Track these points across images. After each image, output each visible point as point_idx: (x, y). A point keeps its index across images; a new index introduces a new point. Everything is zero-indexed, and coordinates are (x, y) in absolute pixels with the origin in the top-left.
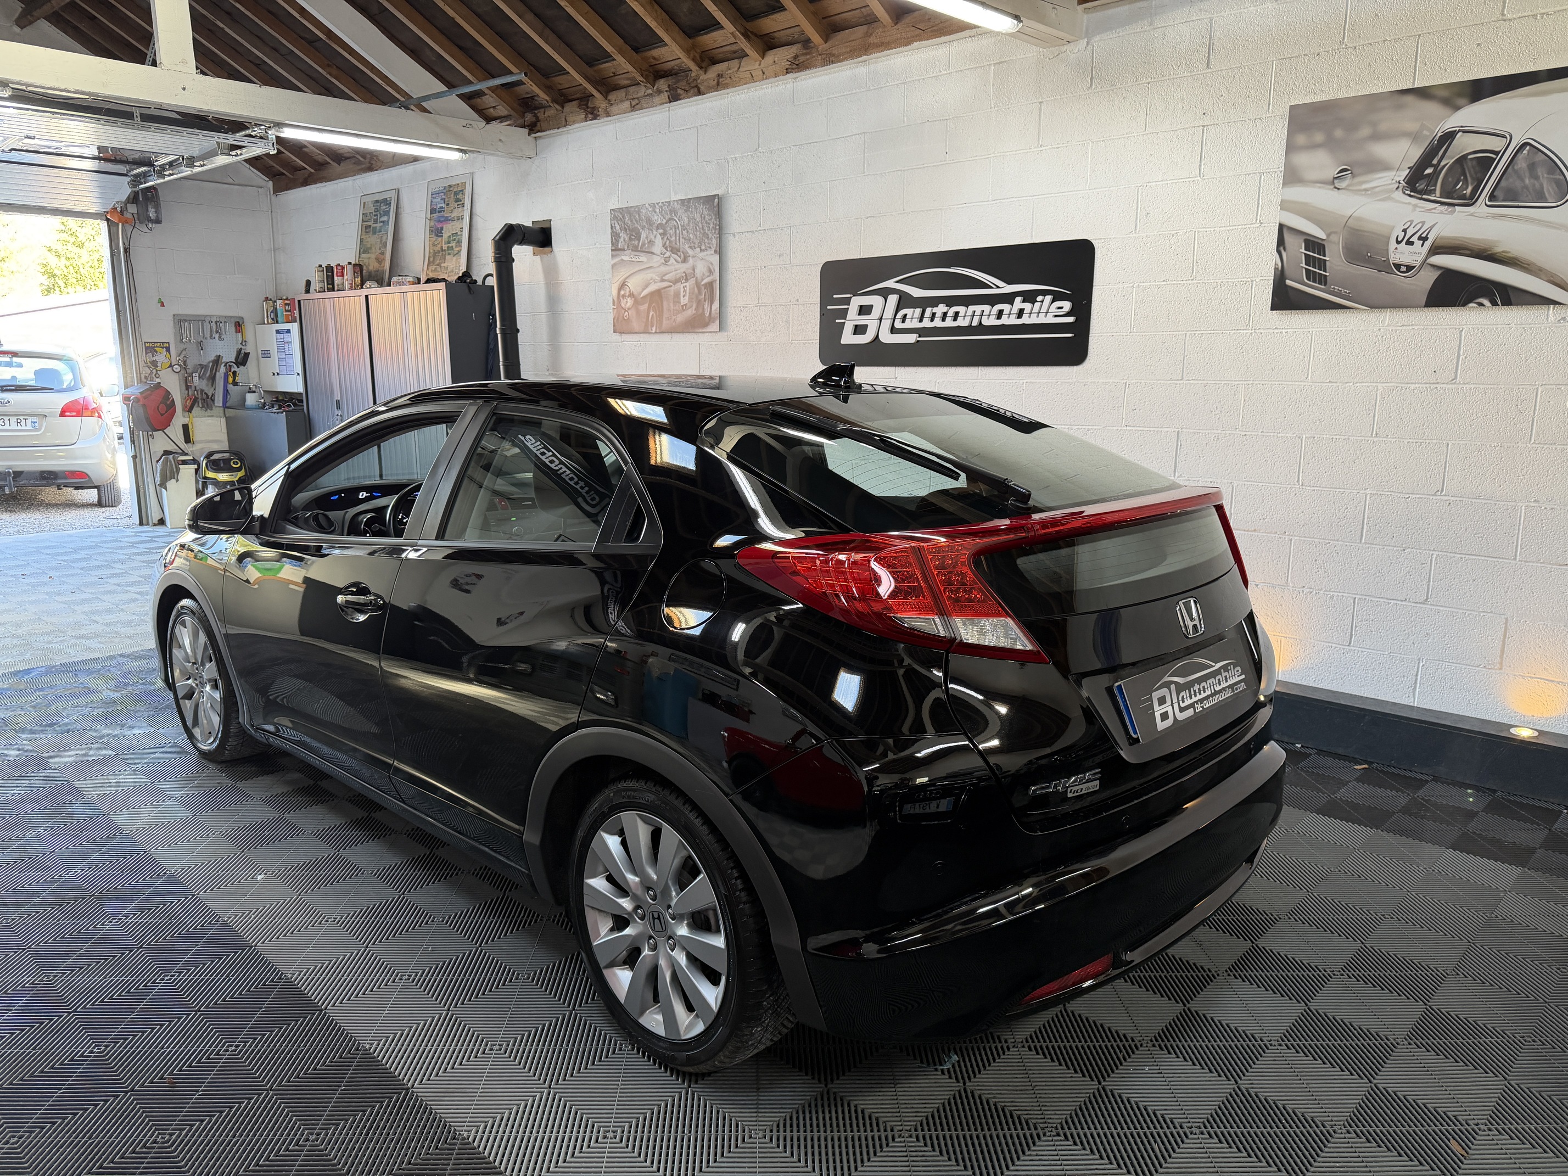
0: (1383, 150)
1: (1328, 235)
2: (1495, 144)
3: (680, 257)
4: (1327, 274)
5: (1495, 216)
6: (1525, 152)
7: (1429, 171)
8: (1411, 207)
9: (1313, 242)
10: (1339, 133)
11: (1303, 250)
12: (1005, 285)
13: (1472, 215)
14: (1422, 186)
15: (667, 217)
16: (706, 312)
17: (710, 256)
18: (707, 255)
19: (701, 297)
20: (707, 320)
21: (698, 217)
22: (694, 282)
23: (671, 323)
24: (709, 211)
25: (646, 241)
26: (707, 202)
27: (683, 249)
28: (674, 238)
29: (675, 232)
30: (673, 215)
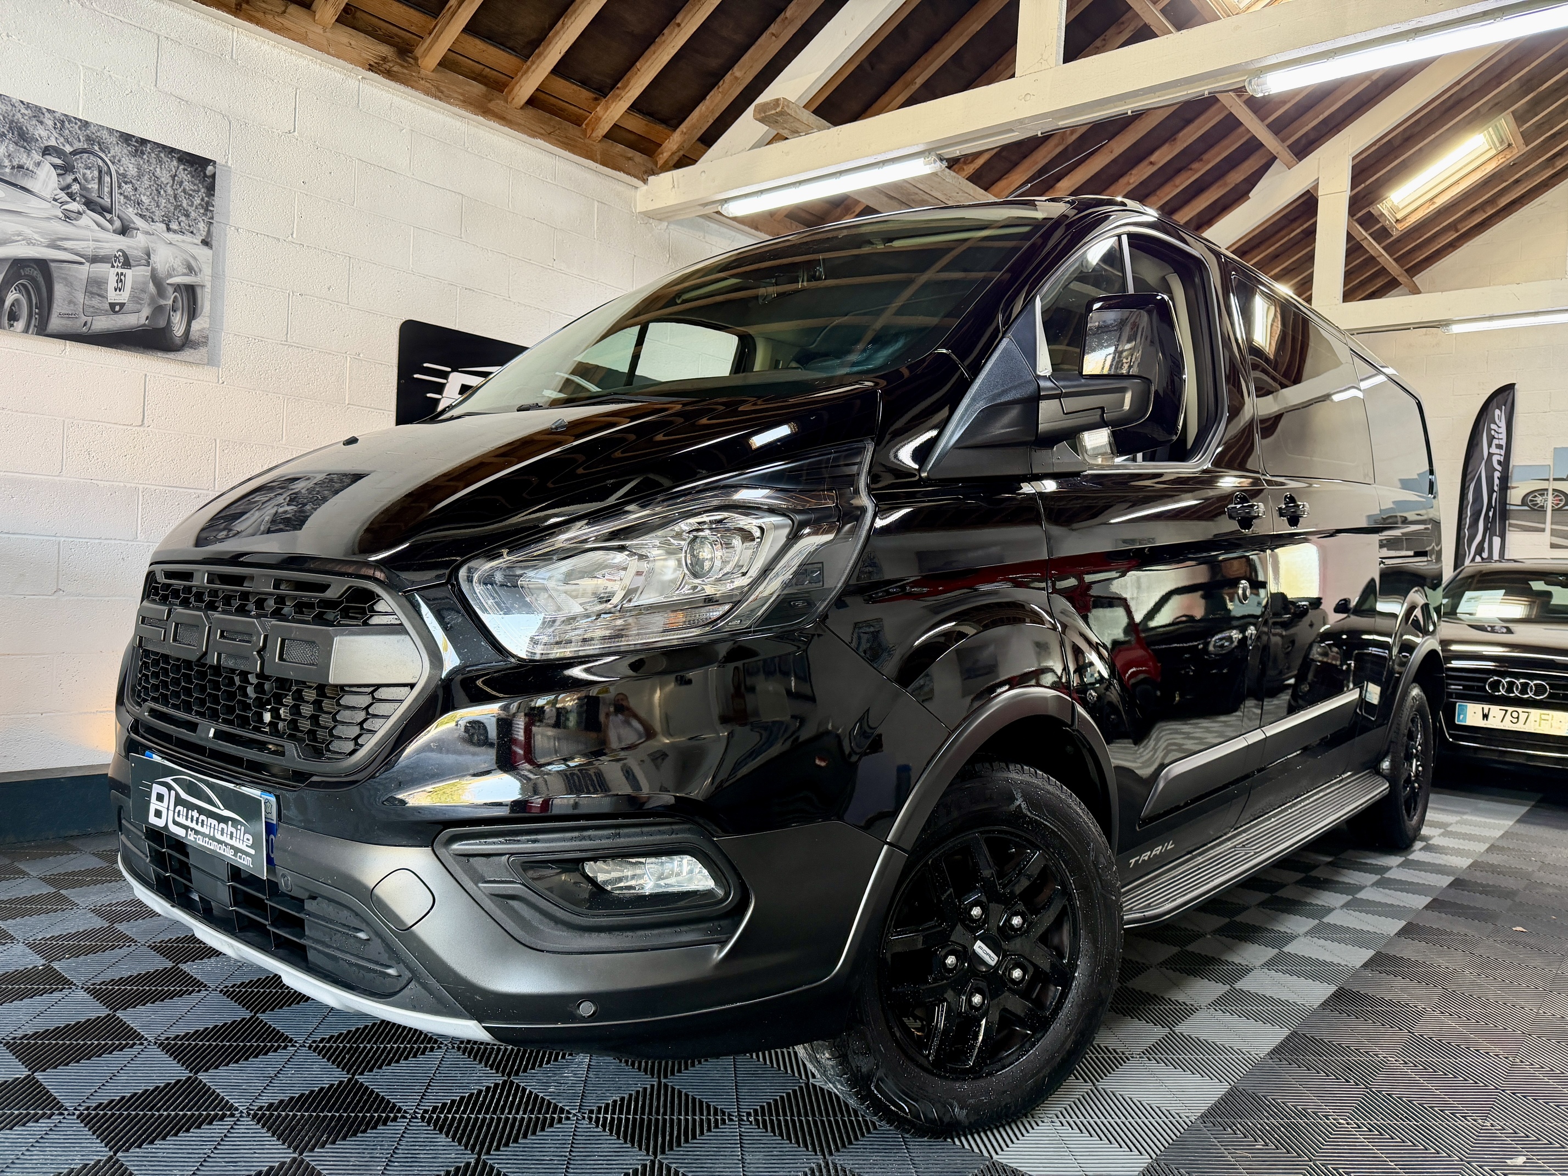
3: (111, 221)
15: (78, 145)
16: (175, 329)
17: (190, 245)
18: (183, 241)
19: (162, 302)
20: (178, 341)
21: (165, 178)
22: (149, 274)
23: (76, 326)
24: (193, 177)
25: (7, 163)
26: (188, 161)
27: (121, 214)
28: (96, 186)
29: (100, 178)
30: (96, 148)
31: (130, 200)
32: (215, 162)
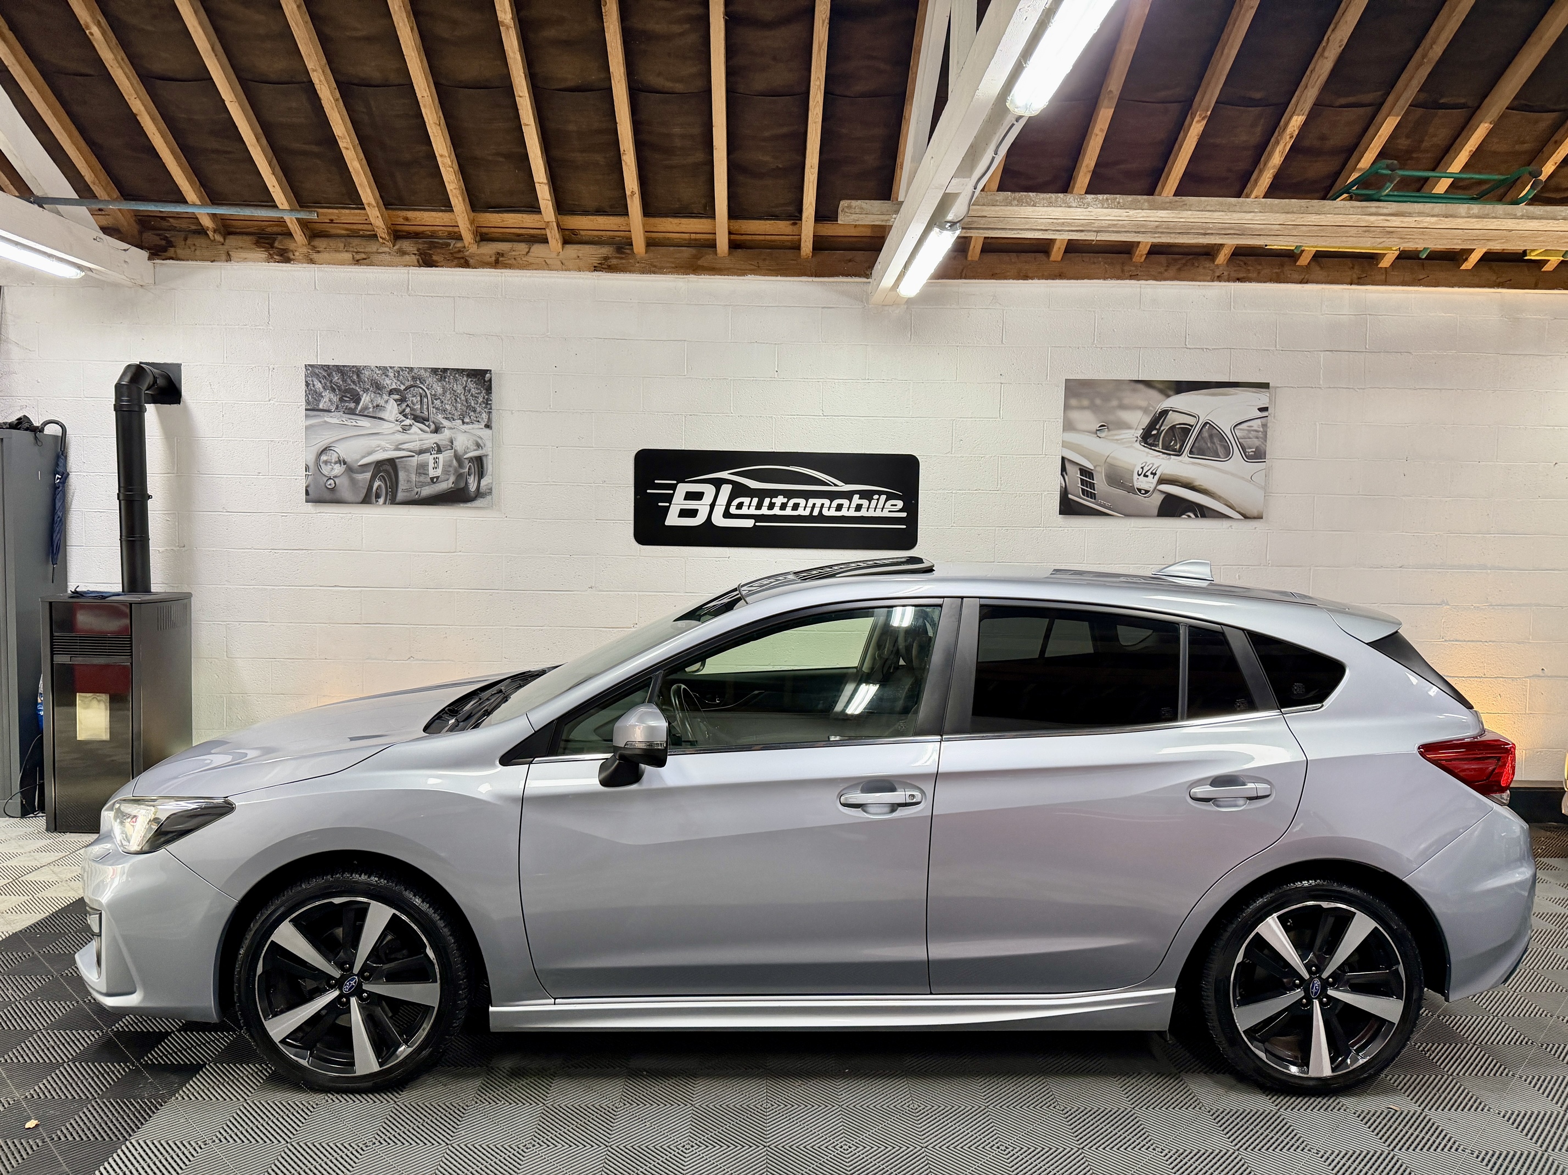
0: (1126, 416)
1: (1095, 467)
2: (1191, 421)
3: (429, 426)
4: (1096, 492)
5: (1193, 463)
6: (1207, 427)
7: (1154, 432)
8: (1145, 454)
9: (1086, 471)
10: (1098, 401)
11: (1079, 476)
12: (844, 484)
13: (1181, 461)
14: (1151, 442)
15: (408, 384)
16: (471, 487)
17: (478, 430)
18: (473, 429)
19: (462, 471)
20: (473, 495)
21: (459, 389)
22: (453, 454)
23: (412, 496)
24: (476, 384)
25: (370, 406)
26: (473, 375)
27: (434, 420)
28: (419, 406)
29: (421, 401)
30: (418, 382)
31: (439, 409)
32: (491, 371)
